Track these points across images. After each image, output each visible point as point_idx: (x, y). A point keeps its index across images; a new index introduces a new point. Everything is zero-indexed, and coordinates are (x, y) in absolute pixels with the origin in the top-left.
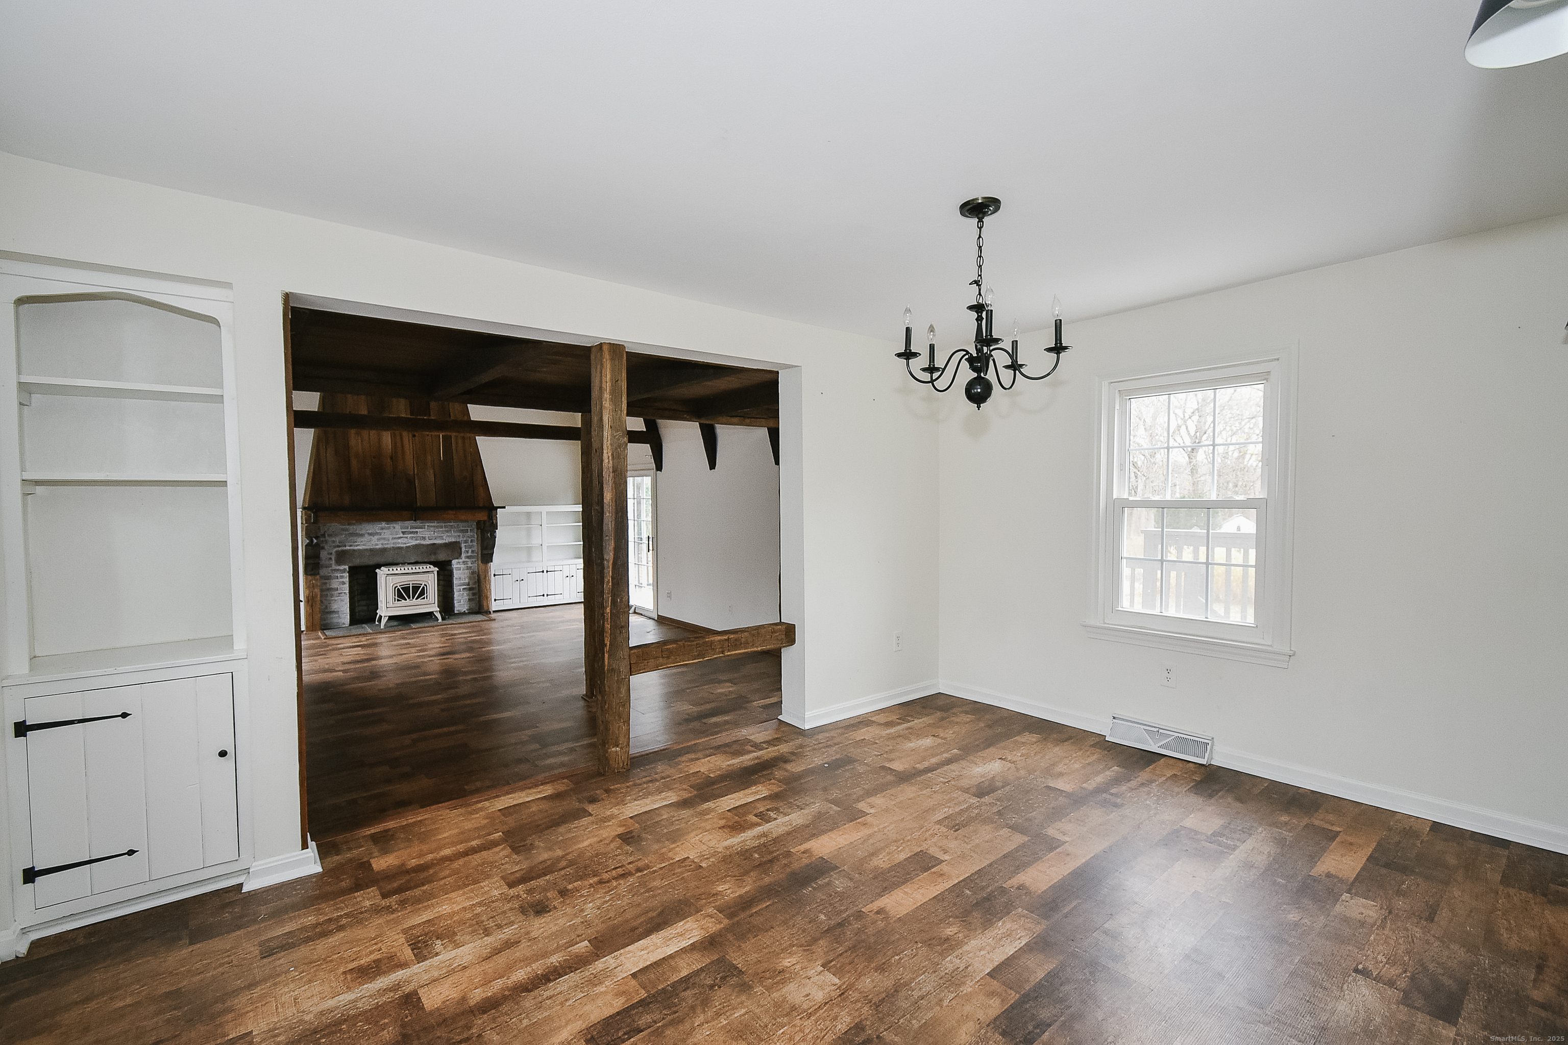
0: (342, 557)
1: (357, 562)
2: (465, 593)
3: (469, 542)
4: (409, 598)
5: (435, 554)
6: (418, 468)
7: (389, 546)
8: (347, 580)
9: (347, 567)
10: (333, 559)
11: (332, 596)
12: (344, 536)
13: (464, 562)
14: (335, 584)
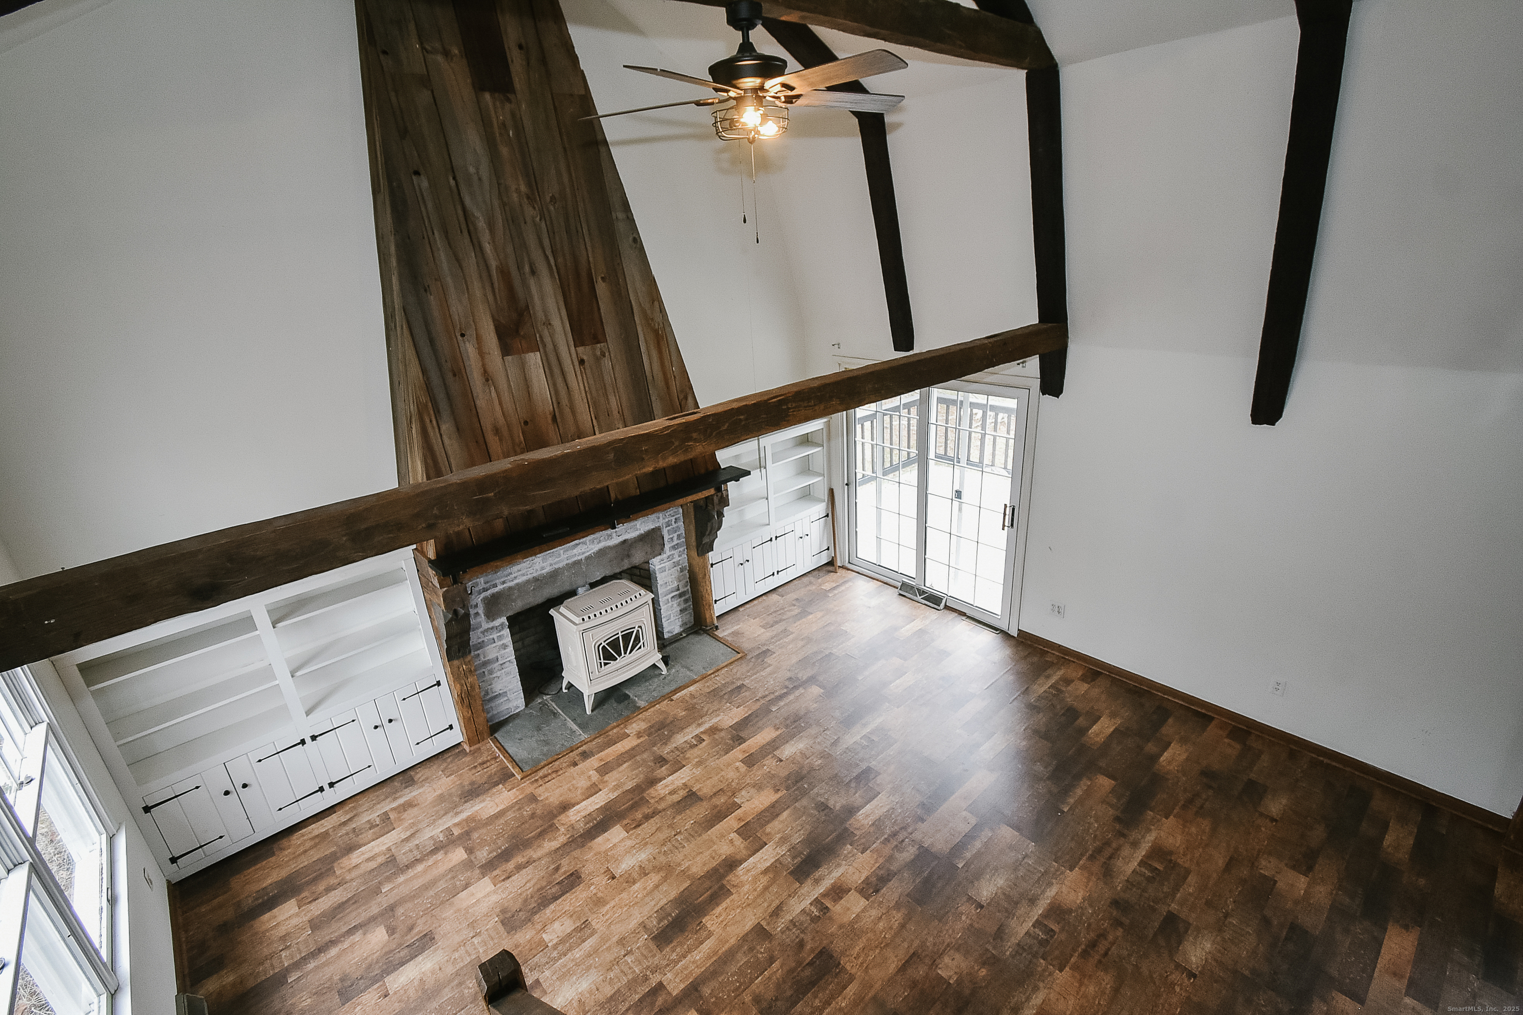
0: (493, 605)
1: (518, 605)
2: (675, 603)
3: (673, 522)
4: (620, 655)
5: (627, 557)
7: (561, 565)
8: (508, 640)
9: (504, 620)
10: (481, 611)
11: (491, 672)
13: (668, 556)
14: (491, 652)
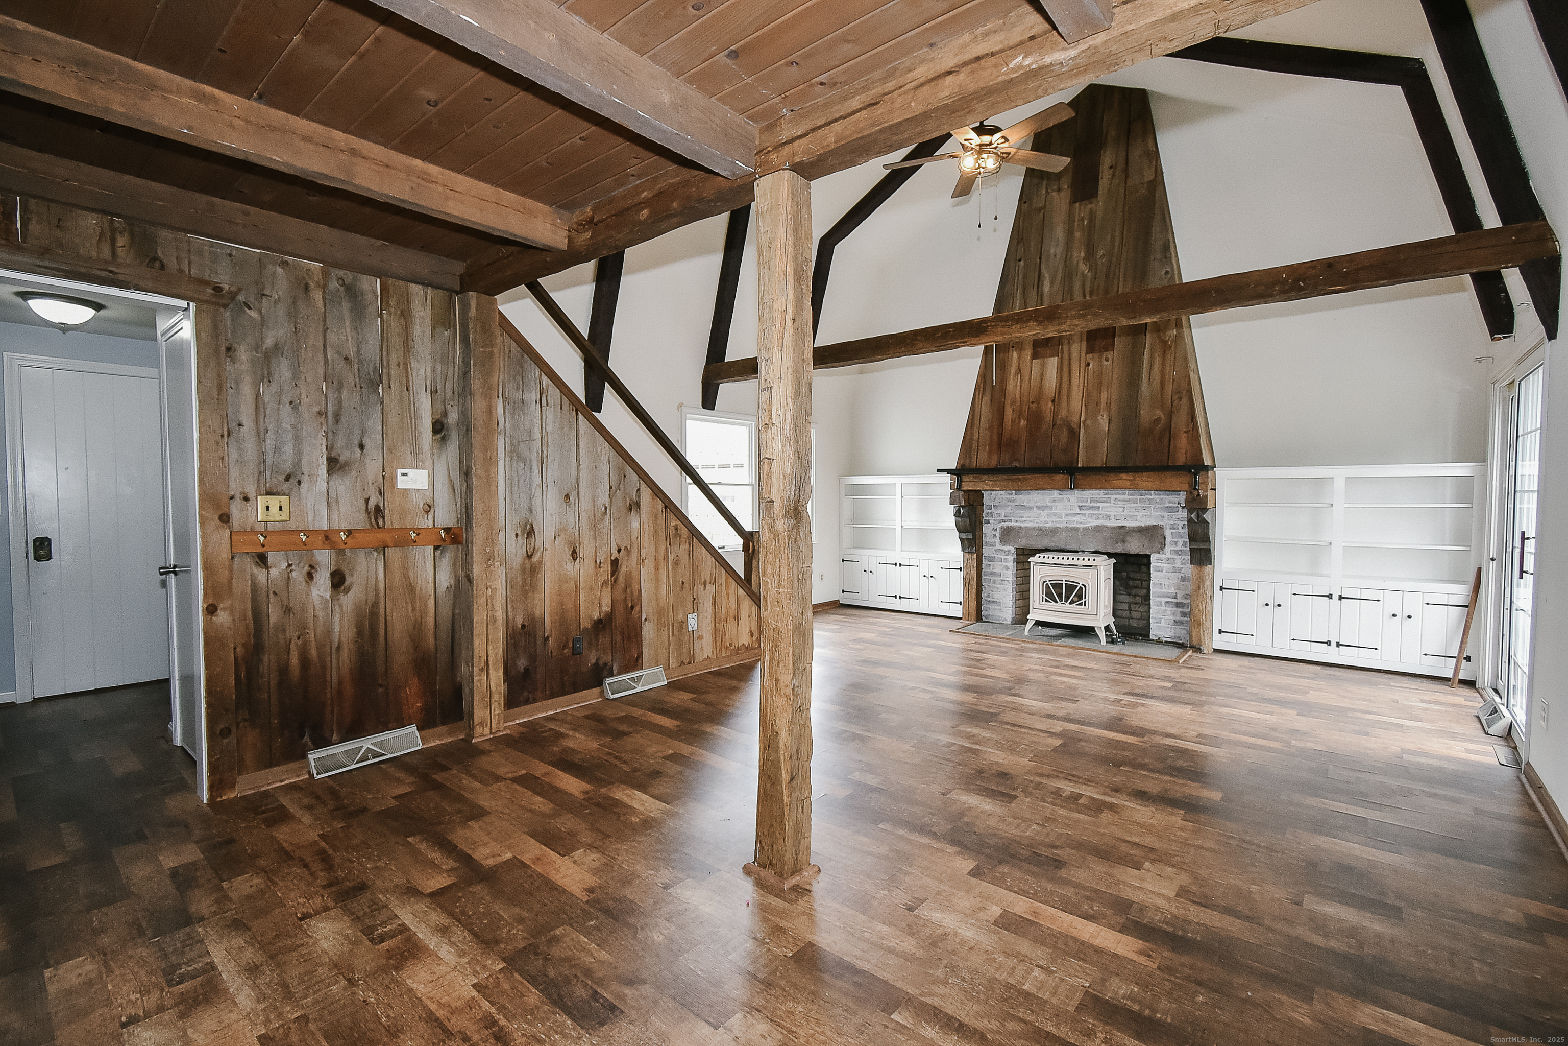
0: (1007, 535)
1: (1023, 542)
2: (1170, 610)
3: (1179, 527)
4: (1061, 600)
5: (1124, 542)
6: (1086, 413)
7: (1061, 525)
8: (1012, 564)
9: (1012, 549)
10: (998, 535)
11: (994, 582)
12: (1009, 508)
13: (1168, 559)
14: (998, 567)
